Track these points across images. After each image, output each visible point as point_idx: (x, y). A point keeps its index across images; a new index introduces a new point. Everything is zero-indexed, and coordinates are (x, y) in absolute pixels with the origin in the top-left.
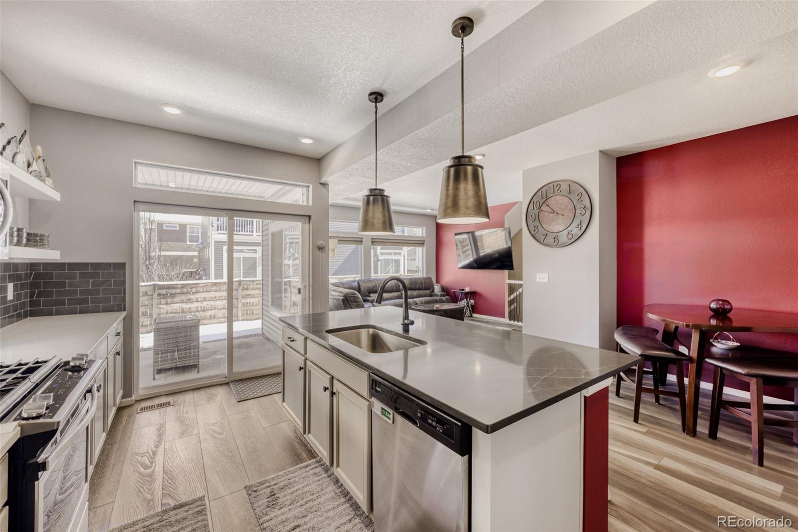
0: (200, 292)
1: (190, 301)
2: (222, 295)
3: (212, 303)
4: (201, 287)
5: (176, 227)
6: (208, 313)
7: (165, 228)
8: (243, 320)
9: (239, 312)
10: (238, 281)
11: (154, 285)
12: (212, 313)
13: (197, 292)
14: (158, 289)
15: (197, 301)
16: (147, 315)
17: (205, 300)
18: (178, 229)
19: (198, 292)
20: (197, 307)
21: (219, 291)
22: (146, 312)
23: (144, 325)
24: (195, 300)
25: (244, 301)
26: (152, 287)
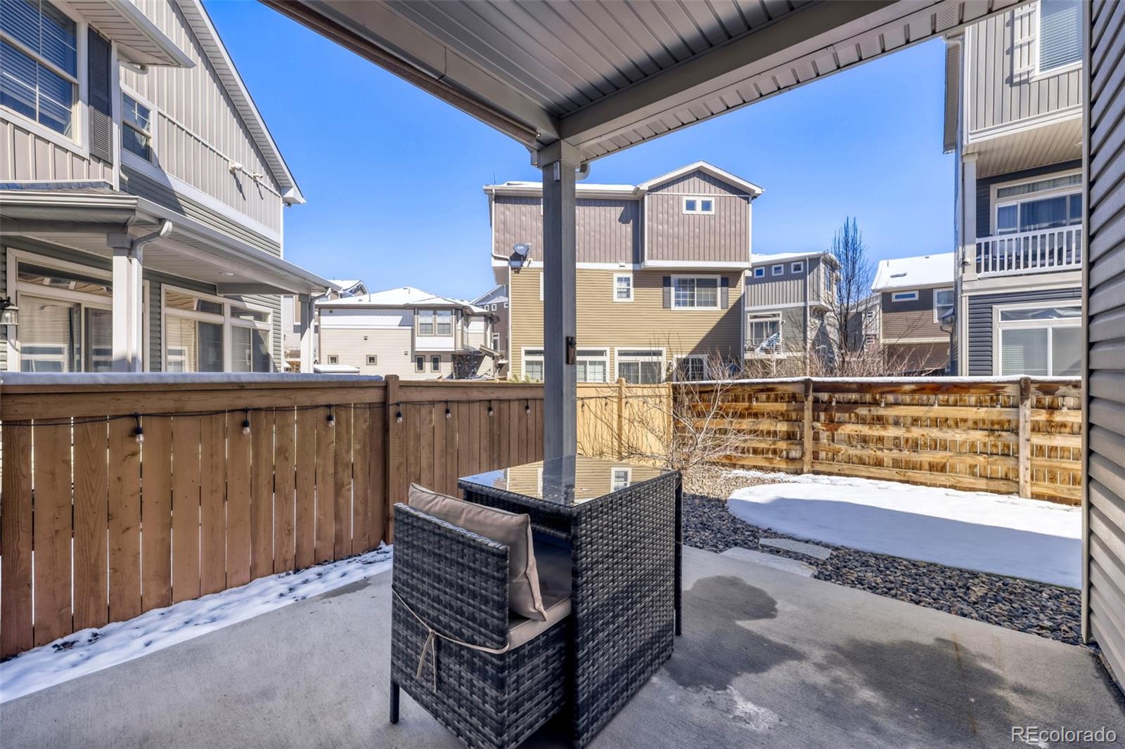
0: (904, 405)
1: (880, 420)
2: (965, 416)
3: (935, 433)
4: (905, 393)
5: (913, 296)
6: (926, 457)
7: (894, 300)
8: (1036, 496)
9: (1022, 469)
10: (1018, 382)
11: (807, 383)
12: (938, 456)
13: (896, 404)
14: (814, 391)
15: (896, 423)
16: (796, 439)
17: (915, 421)
18: (917, 298)
19: (899, 404)
20: (896, 438)
21: (955, 405)
22: (793, 432)
23: (790, 456)
24: (891, 421)
25: (1039, 440)
26: (803, 386)
